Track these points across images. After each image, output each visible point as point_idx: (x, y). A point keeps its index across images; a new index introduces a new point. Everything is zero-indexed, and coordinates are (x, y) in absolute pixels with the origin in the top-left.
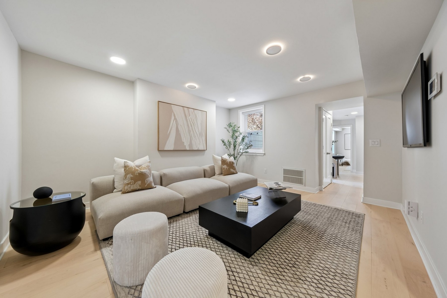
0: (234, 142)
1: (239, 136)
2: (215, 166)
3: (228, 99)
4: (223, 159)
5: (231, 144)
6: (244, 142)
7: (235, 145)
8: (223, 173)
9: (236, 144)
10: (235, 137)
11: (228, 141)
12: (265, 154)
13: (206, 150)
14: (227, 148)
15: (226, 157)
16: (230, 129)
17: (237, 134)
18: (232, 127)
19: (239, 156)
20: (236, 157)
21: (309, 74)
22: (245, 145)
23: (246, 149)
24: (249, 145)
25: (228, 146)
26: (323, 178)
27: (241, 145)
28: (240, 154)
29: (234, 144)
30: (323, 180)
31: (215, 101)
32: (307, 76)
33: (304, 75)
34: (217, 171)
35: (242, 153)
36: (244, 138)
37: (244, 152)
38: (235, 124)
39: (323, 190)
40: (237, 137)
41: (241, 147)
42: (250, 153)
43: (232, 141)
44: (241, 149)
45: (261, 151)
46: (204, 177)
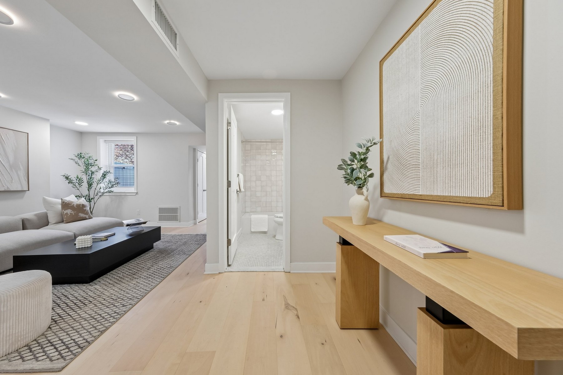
0: (89, 179)
1: (98, 171)
2: (48, 212)
3: (75, 121)
4: (65, 201)
5: (82, 182)
6: (105, 179)
7: (91, 183)
8: (65, 220)
9: (92, 181)
10: (90, 173)
11: (77, 177)
12: (137, 193)
13: (29, 190)
14: (75, 187)
15: (71, 198)
16: (81, 162)
17: (93, 169)
18: (84, 159)
19: (98, 196)
20: (92, 199)
21: (174, 120)
22: (108, 184)
23: (110, 188)
24: (115, 183)
25: (77, 184)
26: (198, 213)
27: (100, 183)
28: (100, 194)
29: (88, 183)
30: (198, 214)
31: (48, 120)
32: (172, 121)
33: (170, 120)
34: (52, 219)
35: (103, 193)
36: (105, 175)
37: (105, 191)
38: (89, 155)
39: (198, 223)
40: (93, 173)
41: (102, 185)
42: (115, 192)
43: (85, 178)
44: (100, 188)
45: (132, 190)
46: (23, 230)
